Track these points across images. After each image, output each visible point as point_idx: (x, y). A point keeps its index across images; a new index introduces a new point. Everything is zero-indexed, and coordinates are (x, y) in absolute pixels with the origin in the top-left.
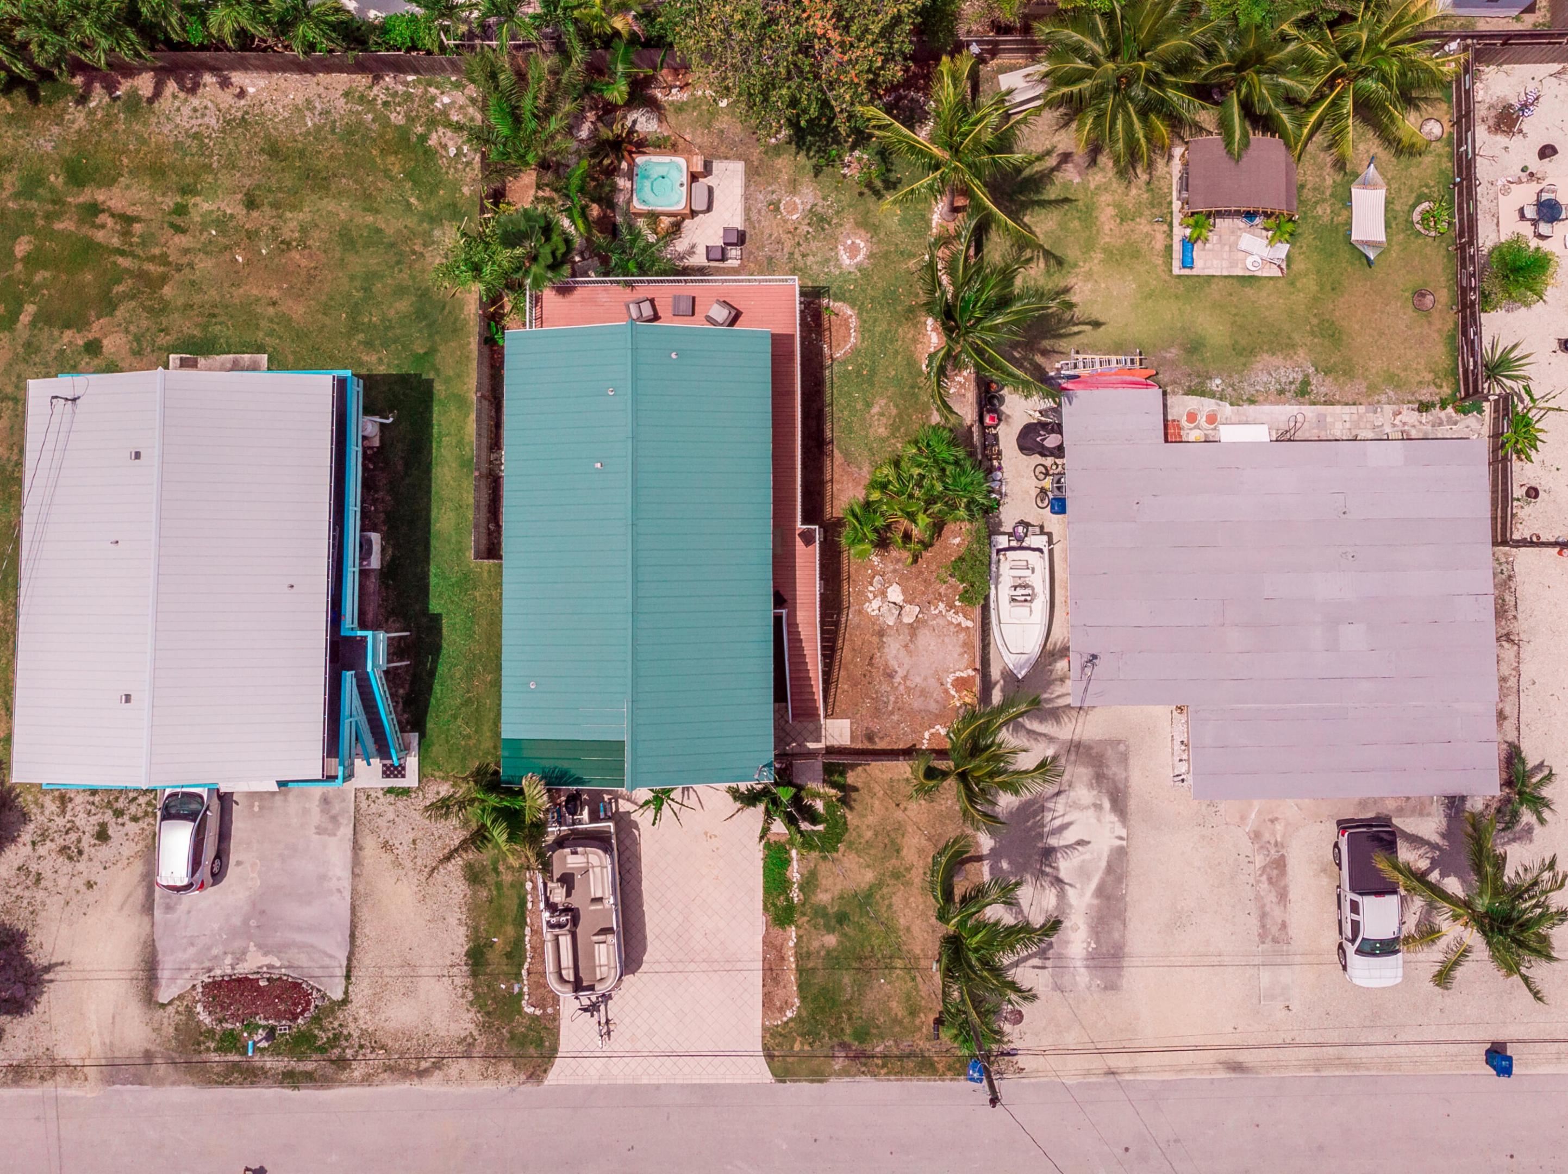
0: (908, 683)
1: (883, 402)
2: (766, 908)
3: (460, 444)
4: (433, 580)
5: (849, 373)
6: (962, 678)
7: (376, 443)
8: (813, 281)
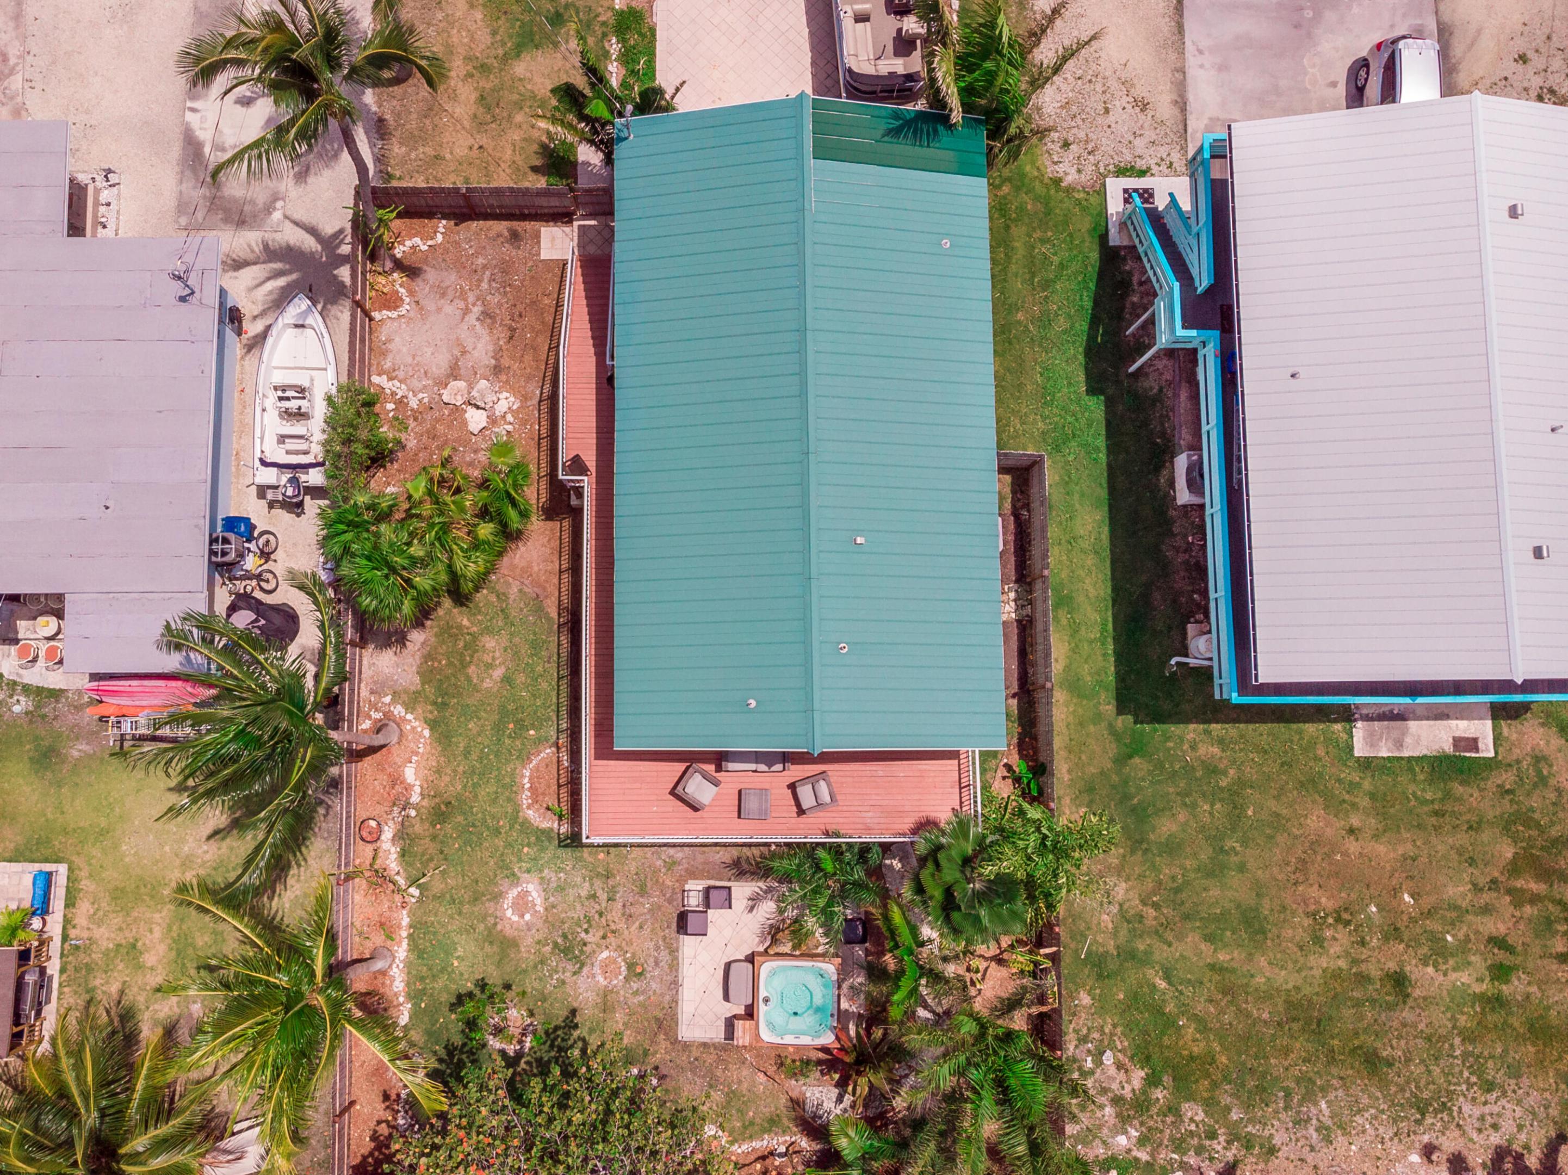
0: (462, 305)
1: (487, 684)
2: (653, 31)
3: (1074, 629)
4: (1101, 442)
5: (533, 727)
6: (389, 309)
7: (1191, 628)
8: (581, 859)
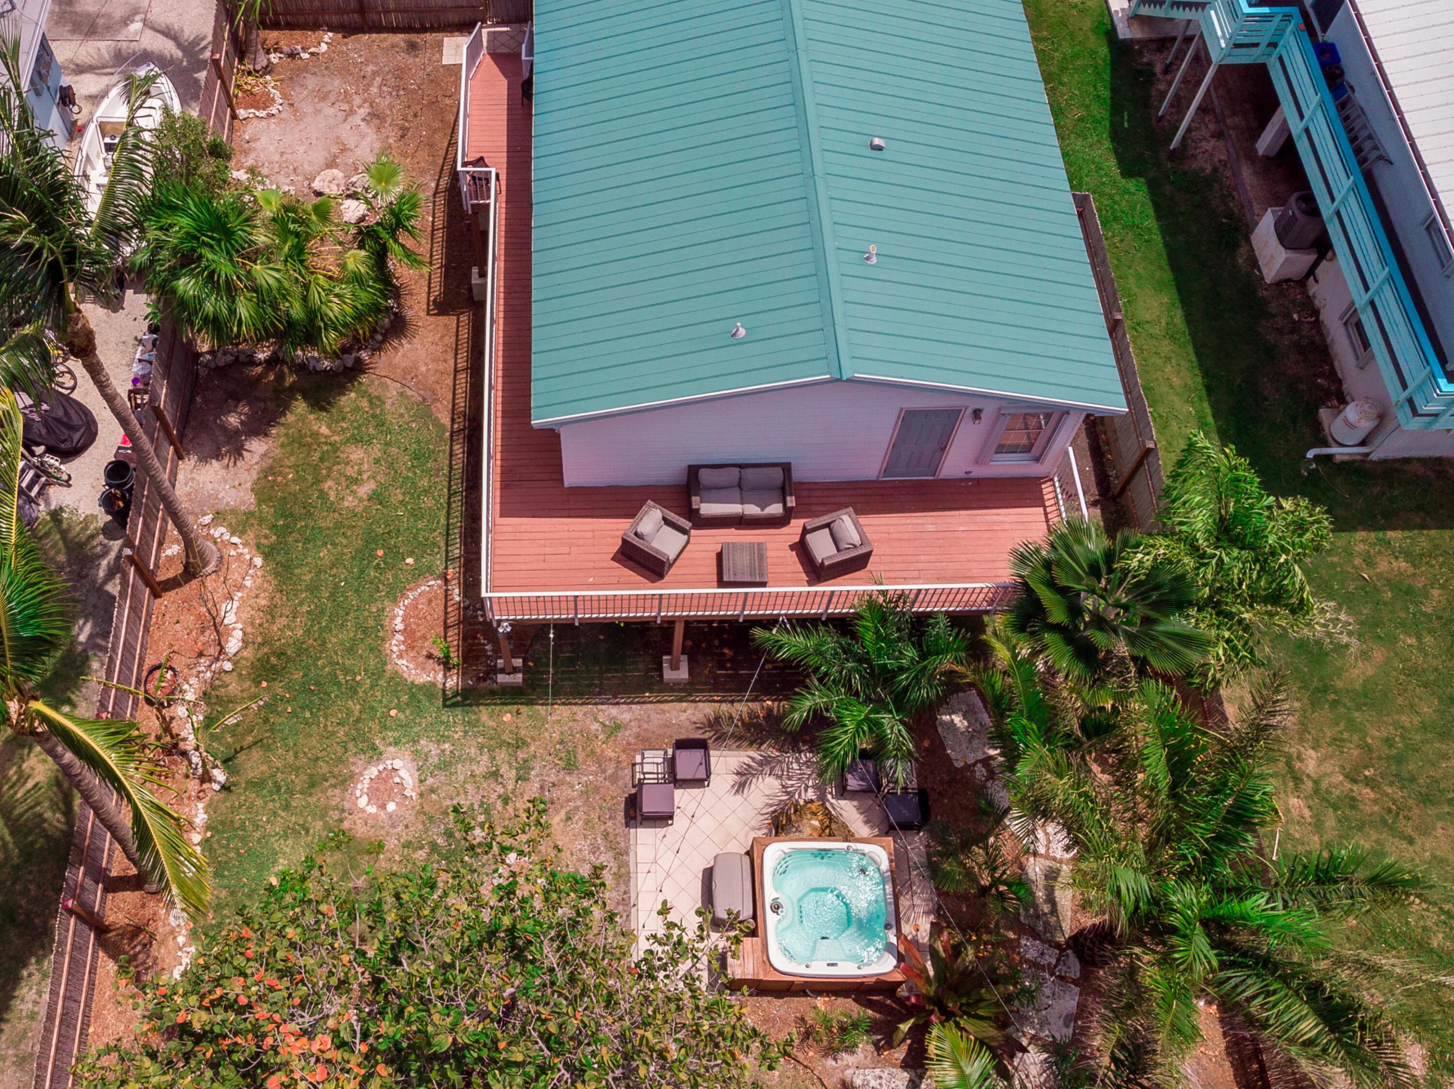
0: (346, 107)
1: (349, 502)
5: (411, 554)
6: (258, 109)
